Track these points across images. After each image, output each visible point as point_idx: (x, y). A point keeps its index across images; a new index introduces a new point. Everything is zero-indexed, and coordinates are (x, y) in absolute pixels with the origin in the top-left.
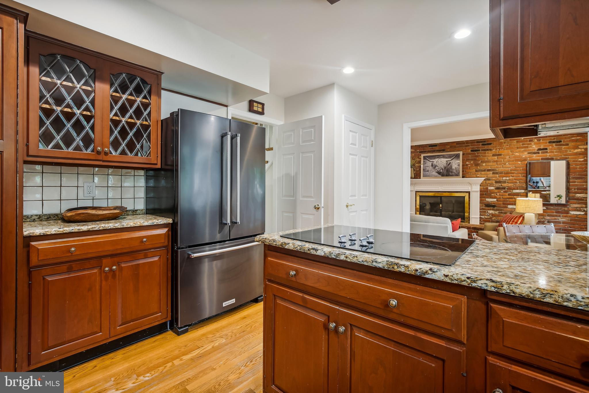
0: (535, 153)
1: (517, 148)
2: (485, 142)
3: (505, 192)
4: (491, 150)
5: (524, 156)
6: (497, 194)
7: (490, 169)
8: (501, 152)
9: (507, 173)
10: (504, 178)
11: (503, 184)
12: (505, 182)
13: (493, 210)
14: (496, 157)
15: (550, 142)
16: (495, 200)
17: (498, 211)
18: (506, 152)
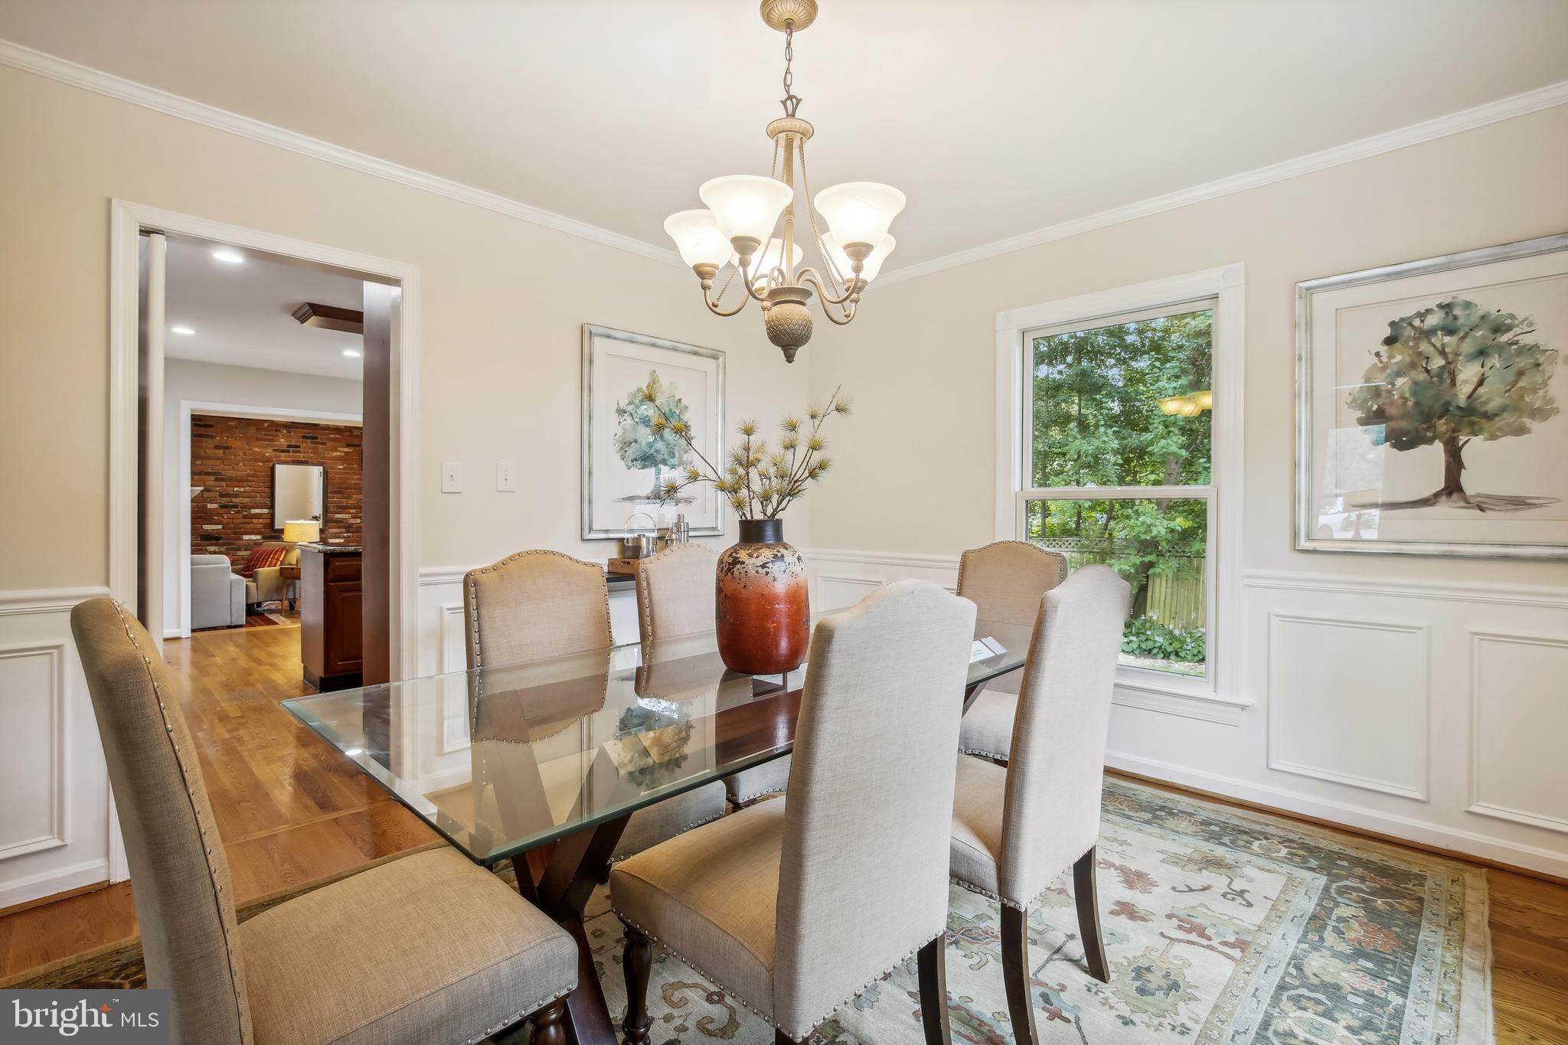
0: (283, 451)
1: (258, 439)
2: (200, 420)
3: (236, 513)
4: (211, 437)
5: (267, 454)
6: (223, 517)
7: (210, 471)
8: (231, 442)
9: (240, 481)
10: (235, 489)
11: (233, 500)
12: (236, 496)
13: (216, 545)
14: (221, 451)
15: (304, 437)
16: (220, 527)
17: (225, 547)
18: (238, 444)
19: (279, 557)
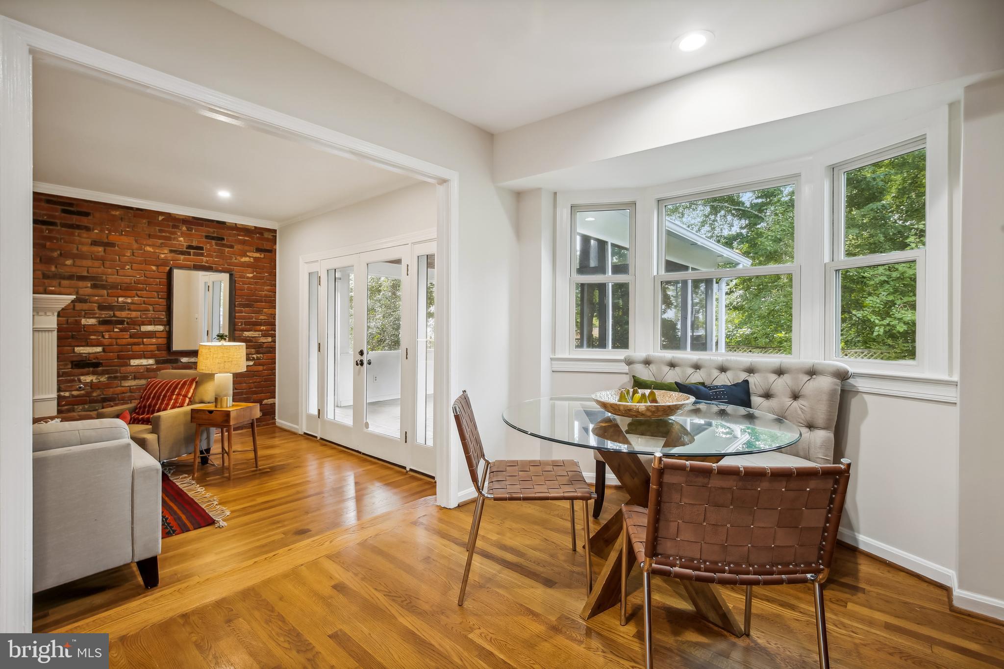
0: (182, 253)
1: (150, 236)
2: (71, 205)
3: (122, 330)
4: (87, 229)
5: (163, 256)
6: (103, 337)
7: (85, 274)
8: (114, 237)
9: (127, 289)
10: (121, 299)
11: (118, 313)
12: (122, 308)
13: (94, 373)
14: (101, 249)
15: (207, 237)
16: (99, 349)
17: (107, 376)
18: (125, 240)
19: (188, 392)
